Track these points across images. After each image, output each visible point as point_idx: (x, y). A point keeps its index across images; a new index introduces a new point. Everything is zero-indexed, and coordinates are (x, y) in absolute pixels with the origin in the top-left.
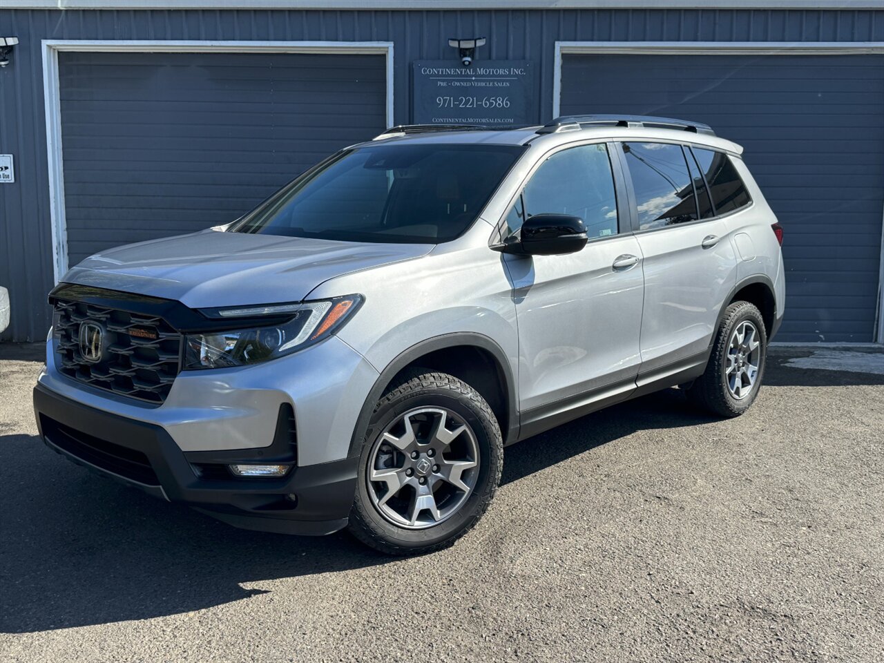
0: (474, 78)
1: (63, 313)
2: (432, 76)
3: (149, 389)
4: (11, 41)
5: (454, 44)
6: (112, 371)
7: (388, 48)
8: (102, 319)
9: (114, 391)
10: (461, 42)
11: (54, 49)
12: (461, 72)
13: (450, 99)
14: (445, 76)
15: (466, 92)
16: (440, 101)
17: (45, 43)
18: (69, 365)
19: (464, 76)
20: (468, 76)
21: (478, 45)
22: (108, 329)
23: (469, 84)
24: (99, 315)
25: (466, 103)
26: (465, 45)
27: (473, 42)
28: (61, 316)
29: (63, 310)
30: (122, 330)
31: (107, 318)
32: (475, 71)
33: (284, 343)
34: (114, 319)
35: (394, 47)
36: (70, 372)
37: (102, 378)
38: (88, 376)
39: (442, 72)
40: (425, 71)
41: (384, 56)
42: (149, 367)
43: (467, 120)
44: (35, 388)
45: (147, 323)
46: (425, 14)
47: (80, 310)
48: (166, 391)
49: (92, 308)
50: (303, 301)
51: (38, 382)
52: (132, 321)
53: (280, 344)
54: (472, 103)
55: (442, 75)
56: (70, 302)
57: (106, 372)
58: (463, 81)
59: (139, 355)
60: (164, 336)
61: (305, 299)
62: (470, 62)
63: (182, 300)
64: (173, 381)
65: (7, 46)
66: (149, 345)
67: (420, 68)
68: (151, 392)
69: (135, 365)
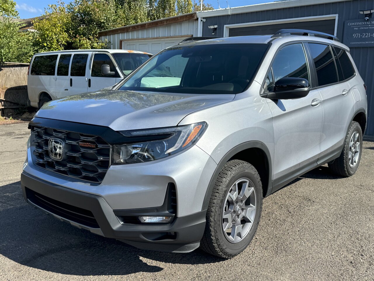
0: (370, 25)
1: (36, 133)
2: (352, 26)
3: (91, 175)
4: (216, 26)
5: (362, 13)
6: (69, 165)
7: (336, 16)
8: (62, 137)
9: (70, 176)
10: (364, 12)
11: (228, 28)
12: (365, 23)
13: (359, 35)
14: (358, 25)
15: (366, 31)
16: (354, 35)
17: (225, 26)
18: (41, 161)
19: (365, 25)
20: (367, 25)
21: (371, 12)
22: (66, 142)
23: (367, 28)
24: (60, 135)
25: (365, 36)
26: (366, 12)
27: (369, 11)
28: (36, 135)
29: (38, 132)
30: (74, 143)
31: (65, 136)
32: (371, 22)
33: (167, 149)
34: (69, 137)
35: (338, 16)
36: (42, 165)
37: (62, 169)
38: (54, 167)
39: (356, 24)
40: (349, 24)
41: (335, 19)
42: (91, 163)
43: (365, 42)
44: (22, 174)
45: (90, 139)
46: (345, 3)
47: (47, 132)
48: (102, 176)
49: (55, 131)
50: (177, 126)
51: (23, 170)
52: (81, 138)
53: (165, 150)
54: (368, 36)
55: (356, 25)
56: (42, 128)
57: (65, 166)
58: (365, 27)
59: (84, 157)
60: (100, 146)
61: (178, 125)
62: (368, 19)
63: (111, 126)
64: (107, 171)
65: (214, 28)
66: (91, 151)
67: (348, 23)
68: (92, 177)
69: (83, 162)
